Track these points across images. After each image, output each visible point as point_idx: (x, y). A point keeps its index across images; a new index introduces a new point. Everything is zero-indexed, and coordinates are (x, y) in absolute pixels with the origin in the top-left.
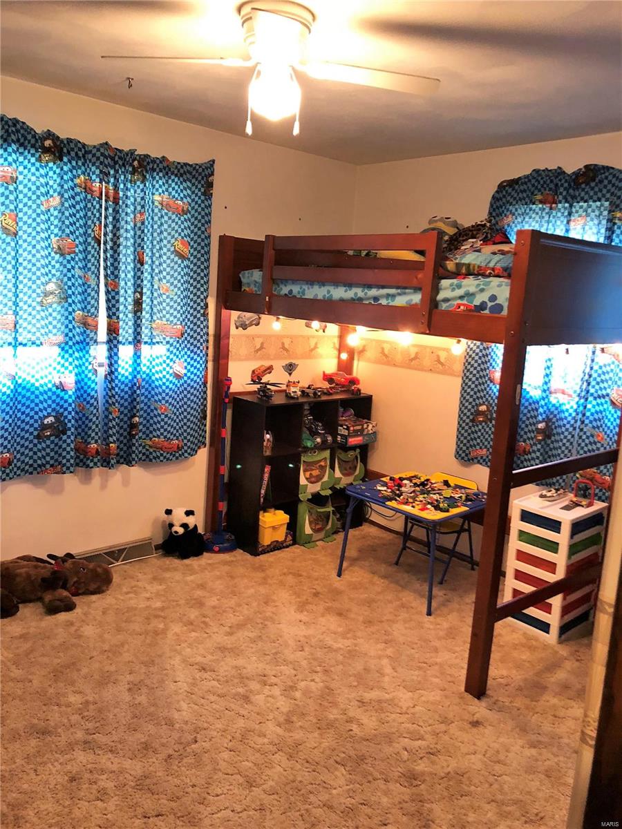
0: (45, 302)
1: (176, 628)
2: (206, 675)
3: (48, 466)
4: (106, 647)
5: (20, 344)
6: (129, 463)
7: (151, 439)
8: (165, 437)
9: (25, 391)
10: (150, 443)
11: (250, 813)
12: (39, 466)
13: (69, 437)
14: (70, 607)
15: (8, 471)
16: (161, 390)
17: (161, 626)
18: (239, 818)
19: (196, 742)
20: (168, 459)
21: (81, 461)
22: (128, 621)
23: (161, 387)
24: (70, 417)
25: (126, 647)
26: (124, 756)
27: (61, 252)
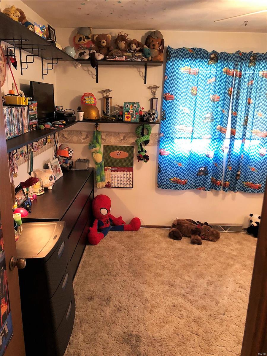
0: (205, 121)
1: (238, 266)
2: (241, 290)
3: (200, 187)
4: (206, 263)
5: (194, 138)
6: (234, 191)
7: (246, 182)
8: (253, 182)
9: (194, 156)
10: (245, 183)
11: (233, 354)
12: (197, 186)
13: (209, 176)
14: (199, 243)
15: (185, 186)
16: (252, 161)
17: (232, 263)
18: (228, 353)
19: (224, 315)
20: (253, 192)
21: (214, 187)
22: (220, 256)
23: (253, 159)
24: (210, 168)
25: (214, 266)
26: (194, 307)
27: (213, 101)
